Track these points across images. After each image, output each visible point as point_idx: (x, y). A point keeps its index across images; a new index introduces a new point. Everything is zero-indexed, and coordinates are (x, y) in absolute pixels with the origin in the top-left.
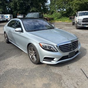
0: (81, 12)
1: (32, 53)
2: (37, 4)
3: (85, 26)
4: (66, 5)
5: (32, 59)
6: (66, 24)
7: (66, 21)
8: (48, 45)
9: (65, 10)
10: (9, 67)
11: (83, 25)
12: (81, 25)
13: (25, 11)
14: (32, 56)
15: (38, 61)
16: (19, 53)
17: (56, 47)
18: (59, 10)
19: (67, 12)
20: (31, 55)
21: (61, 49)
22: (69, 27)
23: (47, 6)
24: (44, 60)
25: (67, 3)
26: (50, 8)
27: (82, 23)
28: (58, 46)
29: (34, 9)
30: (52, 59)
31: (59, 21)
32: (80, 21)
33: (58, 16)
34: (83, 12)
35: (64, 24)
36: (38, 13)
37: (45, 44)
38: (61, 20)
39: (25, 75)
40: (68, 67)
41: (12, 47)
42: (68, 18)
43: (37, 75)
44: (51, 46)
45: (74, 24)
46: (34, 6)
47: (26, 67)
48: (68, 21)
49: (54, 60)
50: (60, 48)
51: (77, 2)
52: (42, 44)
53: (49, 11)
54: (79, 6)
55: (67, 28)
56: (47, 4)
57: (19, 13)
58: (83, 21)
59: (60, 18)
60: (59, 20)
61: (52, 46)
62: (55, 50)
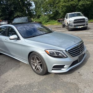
0: (70, 13)
1: (35, 63)
2: (21, 8)
3: (77, 27)
4: (53, 8)
5: (35, 70)
6: (56, 27)
7: (54, 25)
8: (56, 51)
9: (51, 13)
10: (10, 85)
11: (74, 26)
12: (73, 26)
13: (8, 16)
14: (36, 66)
15: (45, 71)
16: (16, 65)
17: (64, 52)
18: (46, 14)
19: (54, 15)
20: (34, 65)
21: (70, 54)
22: (60, 30)
23: (32, 10)
24: (53, 69)
25: (53, 6)
26: (36, 12)
27: (74, 24)
28: (67, 51)
29: (18, 14)
30: (62, 67)
31: (48, 25)
32: (71, 22)
33: (45, 20)
34: (72, 13)
35: (53, 27)
36: (26, 18)
37: (52, 51)
38: (49, 24)
39: (34, 91)
40: (79, 72)
41: (5, 59)
42: (57, 21)
43: (48, 88)
44: (59, 52)
45: (64, 26)
46: (18, 11)
47: (32, 81)
48: (56, 24)
49: (64, 67)
50: (69, 52)
51: (63, 4)
52: (48, 51)
53: (35, 15)
54: (65, 8)
55: (58, 31)
56: (31, 8)
57: (2, 19)
58: (74, 23)
59: (47, 22)
60: (47, 23)
61: (61, 52)
62: (64, 55)
